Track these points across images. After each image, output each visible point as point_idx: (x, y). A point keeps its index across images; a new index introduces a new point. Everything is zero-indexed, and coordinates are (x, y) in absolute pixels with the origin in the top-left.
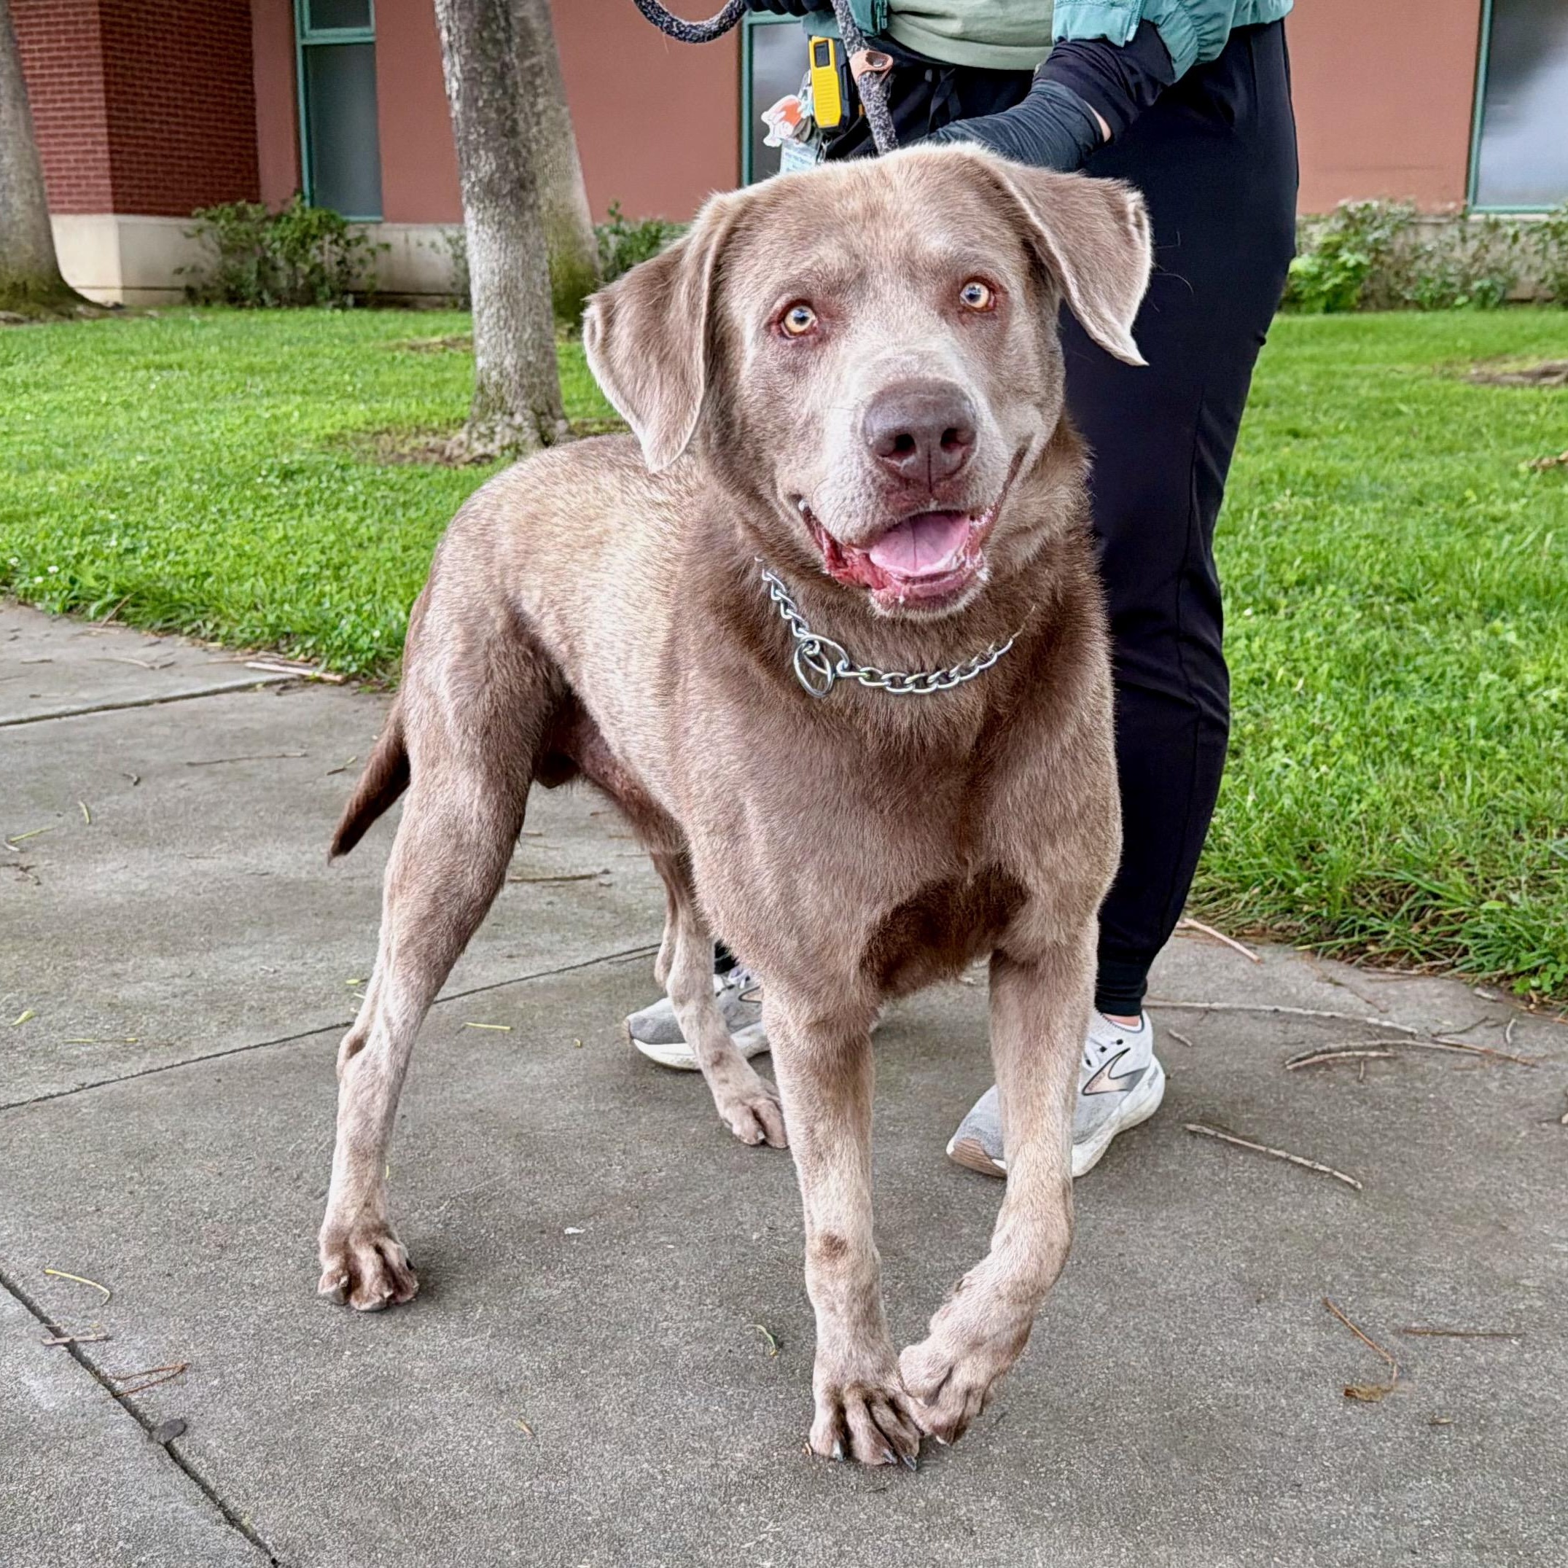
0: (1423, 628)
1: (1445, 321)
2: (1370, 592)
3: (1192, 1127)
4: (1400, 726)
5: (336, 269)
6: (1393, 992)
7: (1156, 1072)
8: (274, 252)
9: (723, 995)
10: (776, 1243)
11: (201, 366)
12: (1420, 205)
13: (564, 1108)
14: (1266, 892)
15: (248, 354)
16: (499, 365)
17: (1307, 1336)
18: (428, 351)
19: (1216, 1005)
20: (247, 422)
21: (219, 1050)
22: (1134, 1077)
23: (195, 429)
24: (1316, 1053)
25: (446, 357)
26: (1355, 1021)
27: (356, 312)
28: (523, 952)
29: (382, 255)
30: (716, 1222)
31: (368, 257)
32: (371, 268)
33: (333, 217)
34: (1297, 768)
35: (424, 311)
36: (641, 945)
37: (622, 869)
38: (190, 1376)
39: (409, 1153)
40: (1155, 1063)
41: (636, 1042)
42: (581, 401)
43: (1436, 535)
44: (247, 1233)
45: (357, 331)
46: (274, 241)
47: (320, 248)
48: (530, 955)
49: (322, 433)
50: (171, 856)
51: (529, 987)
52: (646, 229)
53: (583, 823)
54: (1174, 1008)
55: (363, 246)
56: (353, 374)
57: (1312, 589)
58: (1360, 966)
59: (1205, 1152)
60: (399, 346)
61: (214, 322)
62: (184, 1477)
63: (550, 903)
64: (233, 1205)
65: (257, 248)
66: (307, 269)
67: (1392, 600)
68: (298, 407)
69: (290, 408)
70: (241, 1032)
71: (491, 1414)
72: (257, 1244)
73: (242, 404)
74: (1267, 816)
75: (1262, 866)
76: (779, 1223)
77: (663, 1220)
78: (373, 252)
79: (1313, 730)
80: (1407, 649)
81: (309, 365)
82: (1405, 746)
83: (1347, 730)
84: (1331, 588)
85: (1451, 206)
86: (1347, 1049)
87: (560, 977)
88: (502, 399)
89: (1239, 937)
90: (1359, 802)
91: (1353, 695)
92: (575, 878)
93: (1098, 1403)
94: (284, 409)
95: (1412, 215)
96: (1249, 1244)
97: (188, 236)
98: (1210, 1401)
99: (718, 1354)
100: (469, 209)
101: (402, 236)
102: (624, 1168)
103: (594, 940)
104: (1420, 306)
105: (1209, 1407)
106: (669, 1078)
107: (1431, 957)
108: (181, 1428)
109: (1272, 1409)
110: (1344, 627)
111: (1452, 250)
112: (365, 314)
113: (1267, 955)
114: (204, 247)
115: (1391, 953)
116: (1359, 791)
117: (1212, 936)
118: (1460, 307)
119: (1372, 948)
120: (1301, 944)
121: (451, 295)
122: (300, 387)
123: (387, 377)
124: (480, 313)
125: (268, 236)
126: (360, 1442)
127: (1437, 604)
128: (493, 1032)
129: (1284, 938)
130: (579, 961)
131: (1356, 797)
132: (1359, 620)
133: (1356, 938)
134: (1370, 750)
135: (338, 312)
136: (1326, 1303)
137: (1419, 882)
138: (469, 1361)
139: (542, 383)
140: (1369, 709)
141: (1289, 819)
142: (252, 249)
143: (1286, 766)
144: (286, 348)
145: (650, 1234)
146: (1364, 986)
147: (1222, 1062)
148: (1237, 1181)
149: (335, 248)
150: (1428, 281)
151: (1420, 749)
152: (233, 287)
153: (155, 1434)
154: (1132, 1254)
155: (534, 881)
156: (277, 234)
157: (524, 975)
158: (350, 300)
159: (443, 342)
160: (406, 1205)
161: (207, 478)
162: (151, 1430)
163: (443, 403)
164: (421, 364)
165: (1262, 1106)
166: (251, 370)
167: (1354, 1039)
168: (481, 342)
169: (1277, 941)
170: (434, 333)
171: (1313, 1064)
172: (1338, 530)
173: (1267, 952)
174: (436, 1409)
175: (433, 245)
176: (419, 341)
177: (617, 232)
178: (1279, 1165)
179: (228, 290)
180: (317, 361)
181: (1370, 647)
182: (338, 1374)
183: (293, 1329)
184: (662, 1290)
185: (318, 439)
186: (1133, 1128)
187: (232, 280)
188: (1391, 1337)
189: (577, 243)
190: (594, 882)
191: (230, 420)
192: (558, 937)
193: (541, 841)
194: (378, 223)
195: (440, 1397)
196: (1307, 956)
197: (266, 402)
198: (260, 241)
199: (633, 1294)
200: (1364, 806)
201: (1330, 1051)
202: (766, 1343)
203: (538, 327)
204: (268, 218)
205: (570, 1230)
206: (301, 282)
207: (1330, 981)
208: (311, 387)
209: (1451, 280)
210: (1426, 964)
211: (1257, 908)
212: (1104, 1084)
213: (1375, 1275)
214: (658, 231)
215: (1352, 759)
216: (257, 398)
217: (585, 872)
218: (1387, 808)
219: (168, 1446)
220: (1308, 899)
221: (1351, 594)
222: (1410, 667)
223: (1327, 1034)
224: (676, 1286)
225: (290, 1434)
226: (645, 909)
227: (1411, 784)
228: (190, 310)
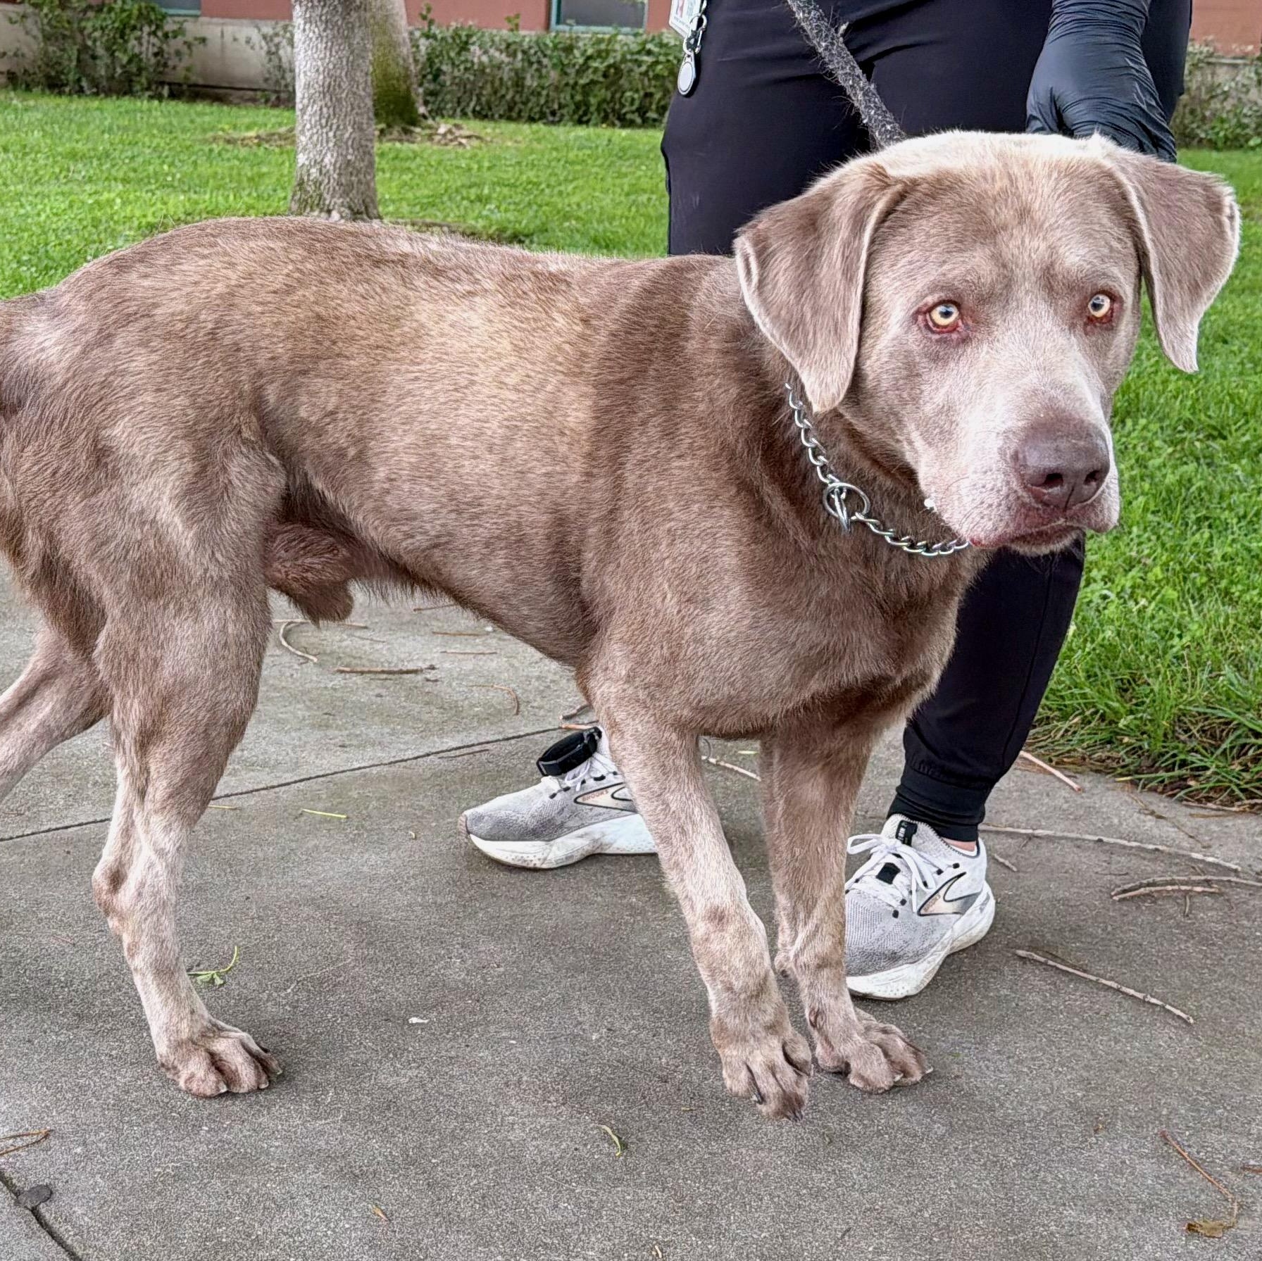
0: (1235, 466)
1: (1240, 161)
2: (1180, 428)
3: (1021, 953)
4: (1216, 563)
5: (153, 60)
6: (1214, 827)
7: (988, 898)
8: (95, 41)
9: (559, 797)
10: (616, 1044)
11: (25, 150)
12: (1219, 45)
13: (401, 899)
14: (1085, 722)
15: (70, 139)
16: (319, 163)
17: (1147, 1167)
18: (244, 146)
19: (1039, 832)
20: (71, 206)
21: (66, 824)
22: (967, 901)
23: (22, 211)
24: (1141, 886)
25: (261, 152)
26: (1178, 856)
27: (173, 103)
28: (355, 742)
29: (198, 48)
30: (556, 1020)
31: (185, 49)
32: (186, 62)
33: (153, 9)
34: (1117, 601)
35: (237, 105)
36: (467, 742)
37: (447, 665)
38: (53, 1142)
39: (255, 935)
40: (987, 889)
41: (473, 837)
42: (393, 201)
43: (1241, 374)
44: (102, 1004)
45: (175, 122)
46: (95, 30)
47: (139, 39)
48: (362, 746)
49: (144, 221)
50: (11, 629)
51: (363, 776)
52: (456, 34)
53: (407, 618)
54: (998, 833)
55: (180, 39)
56: (172, 164)
57: (1123, 422)
58: (1181, 800)
59: (1035, 978)
60: (215, 139)
61: (35, 108)
62: (52, 1243)
63: (379, 696)
64: (88, 976)
65: (79, 38)
66: (125, 59)
67: (1201, 436)
68: (118, 195)
69: (112, 195)
70: (87, 806)
71: (346, 1198)
72: (112, 1015)
73: (66, 189)
74: (1089, 646)
75: (1084, 696)
76: (617, 1025)
77: (504, 1015)
78: (189, 45)
79: (1131, 564)
80: (1220, 486)
81: (129, 154)
82: (1224, 584)
83: (1166, 564)
84: (1143, 422)
85: (1250, 48)
86: (1172, 883)
87: (394, 769)
88: (321, 196)
89: (1059, 765)
90: (1180, 636)
91: (1169, 530)
92: (401, 672)
93: (942, 1224)
94: (106, 195)
95: (1211, 55)
96: (1085, 1074)
97: (11, 21)
98: (1053, 1228)
99: (564, 1151)
100: (297, 7)
101: (218, 29)
102: (463, 961)
103: (425, 732)
104: (1213, 145)
105: (1052, 1233)
106: (502, 876)
107: (1251, 796)
108: (47, 1193)
109: (1115, 1239)
110: (1157, 462)
111: (1248, 91)
112: (181, 107)
113: (1087, 785)
114: (27, 33)
115: (1211, 789)
116: (1179, 626)
117: (1031, 763)
118: (1253, 148)
119: (1192, 783)
120: (1121, 775)
121: (264, 90)
122: (121, 175)
123: (204, 169)
124: (303, 111)
125: (89, 25)
126: (222, 1218)
127: (1248, 442)
128: (330, 821)
129: (1104, 769)
130: (409, 754)
131: (1177, 632)
132: (1171, 454)
133: (1177, 772)
134: (1189, 584)
135: (156, 103)
136: (1164, 1136)
137: (1242, 719)
138: (322, 1143)
139: (360, 182)
140: (1187, 546)
141: (1110, 649)
142: (73, 38)
143: (1105, 597)
144: (106, 136)
145: (492, 1028)
146: (1184, 820)
147: (1048, 889)
148: (1069, 1009)
149: (153, 40)
150: (1223, 121)
151: (1240, 587)
152: (53, 73)
153: (22, 1198)
154: (969, 1077)
155: (362, 673)
156: (98, 24)
157: (357, 765)
158: (166, 91)
159: (258, 137)
160: (253, 985)
161: (35, 261)
162: (17, 1194)
163: (259, 197)
164: (236, 158)
165: (1090, 935)
166: (73, 156)
167: (1177, 873)
168: (303, 139)
169: (1097, 771)
170: (248, 128)
171: (1139, 896)
172: (1146, 364)
173: (1087, 781)
174: (294, 1189)
175: (248, 41)
176: (235, 135)
177: (427, 36)
178: (1110, 994)
179: (48, 77)
180: (136, 150)
181: (1186, 482)
182: (196, 1149)
183: (151, 1101)
184: (507, 1085)
185: (139, 227)
186: (963, 950)
187: (52, 67)
188: (1232, 1176)
189: (393, 45)
190: (420, 677)
191: (56, 204)
192: (387, 730)
193: (367, 634)
194: (197, 16)
195: (298, 1177)
196: (1128, 787)
197: (87, 187)
198: (81, 30)
199: (479, 1087)
200: (1186, 640)
201: (1154, 884)
202: (611, 1143)
203: (359, 128)
204: (90, 7)
205: (414, 1020)
206: (119, 71)
207: (1152, 813)
208: (132, 175)
209: (1246, 121)
210: (1246, 802)
211: (1077, 737)
212: (939, 905)
213: (1212, 1111)
214: (469, 36)
215: (1171, 594)
216: (79, 183)
217: (411, 667)
218: (1208, 646)
219: (35, 1211)
220: (1128, 731)
221: (1162, 428)
222: (1224, 505)
223: (1148, 866)
224: (519, 1082)
225: (152, 1205)
226: (472, 706)
227: (1232, 621)
228: (12, 94)
